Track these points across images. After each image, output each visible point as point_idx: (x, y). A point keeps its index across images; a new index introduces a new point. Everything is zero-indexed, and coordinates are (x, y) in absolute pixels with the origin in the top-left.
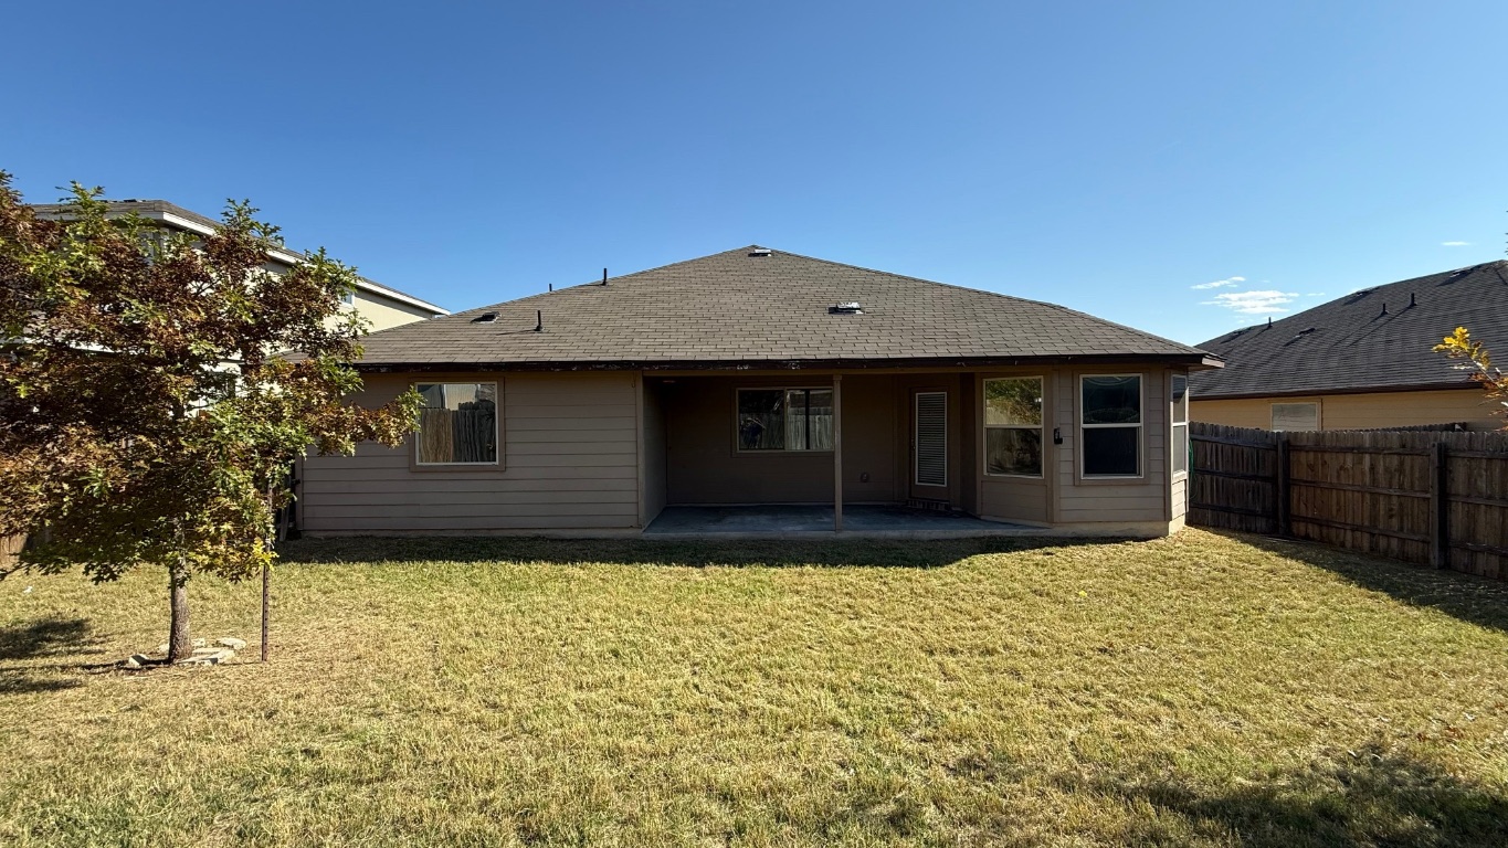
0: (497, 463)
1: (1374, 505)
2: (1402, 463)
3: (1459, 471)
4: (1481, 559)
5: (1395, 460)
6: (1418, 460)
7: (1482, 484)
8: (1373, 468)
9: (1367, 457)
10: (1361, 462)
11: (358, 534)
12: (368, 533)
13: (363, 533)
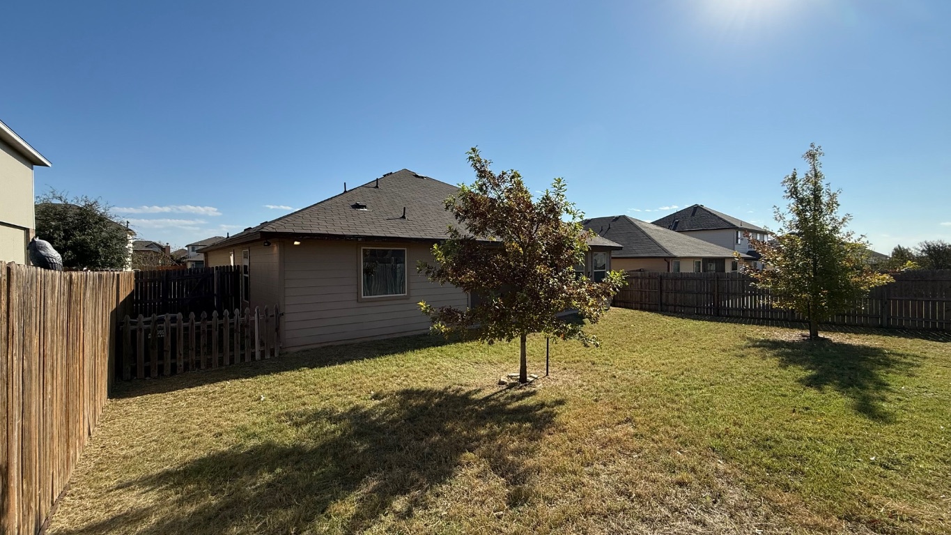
0: (406, 294)
1: (642, 294)
2: (649, 282)
3: (664, 282)
4: (670, 307)
5: (647, 281)
6: (654, 280)
7: (670, 286)
8: (641, 283)
9: (639, 280)
10: (638, 281)
11: (323, 345)
12: (330, 344)
13: (326, 344)
